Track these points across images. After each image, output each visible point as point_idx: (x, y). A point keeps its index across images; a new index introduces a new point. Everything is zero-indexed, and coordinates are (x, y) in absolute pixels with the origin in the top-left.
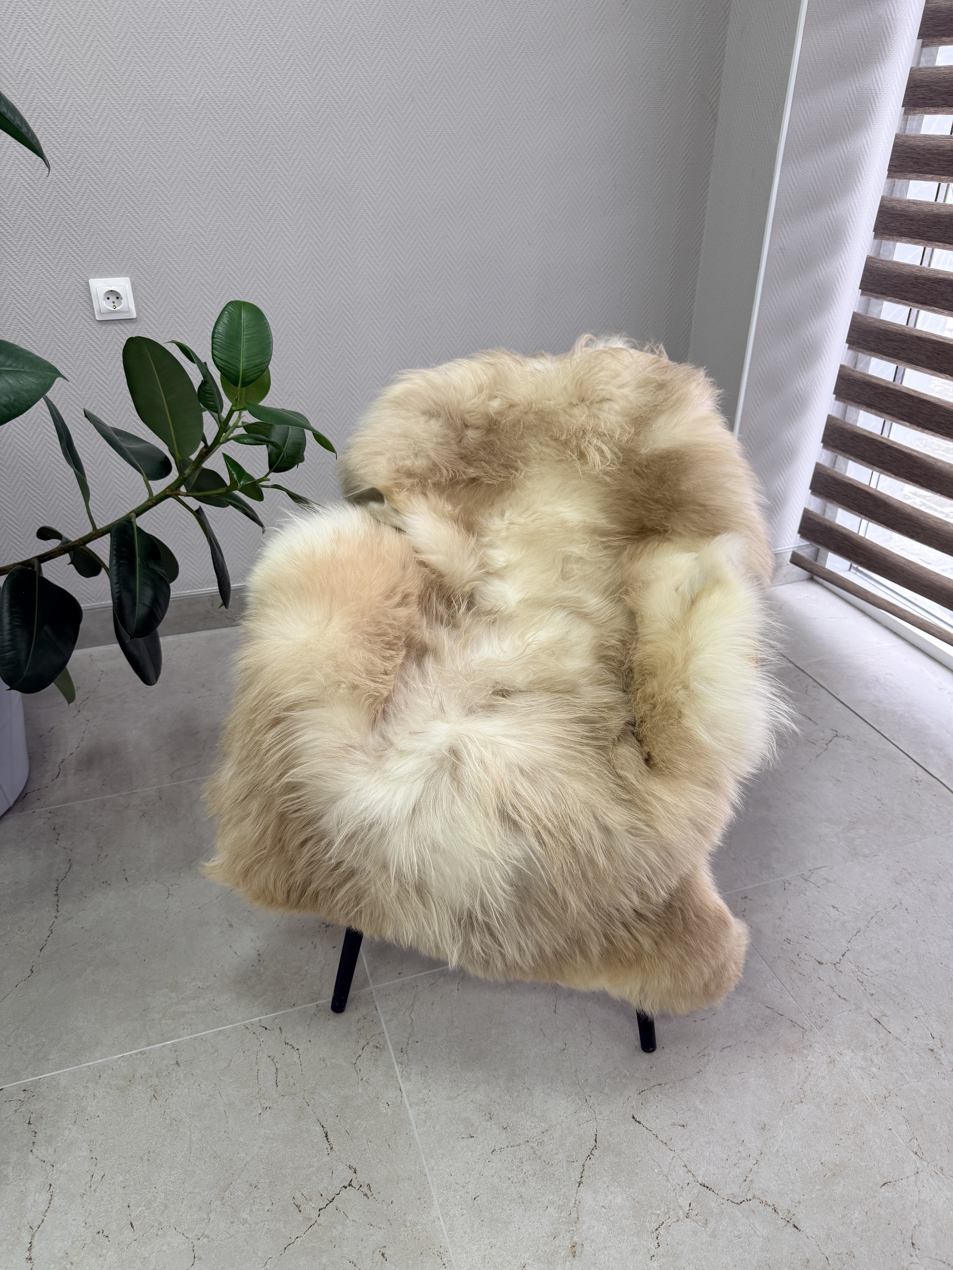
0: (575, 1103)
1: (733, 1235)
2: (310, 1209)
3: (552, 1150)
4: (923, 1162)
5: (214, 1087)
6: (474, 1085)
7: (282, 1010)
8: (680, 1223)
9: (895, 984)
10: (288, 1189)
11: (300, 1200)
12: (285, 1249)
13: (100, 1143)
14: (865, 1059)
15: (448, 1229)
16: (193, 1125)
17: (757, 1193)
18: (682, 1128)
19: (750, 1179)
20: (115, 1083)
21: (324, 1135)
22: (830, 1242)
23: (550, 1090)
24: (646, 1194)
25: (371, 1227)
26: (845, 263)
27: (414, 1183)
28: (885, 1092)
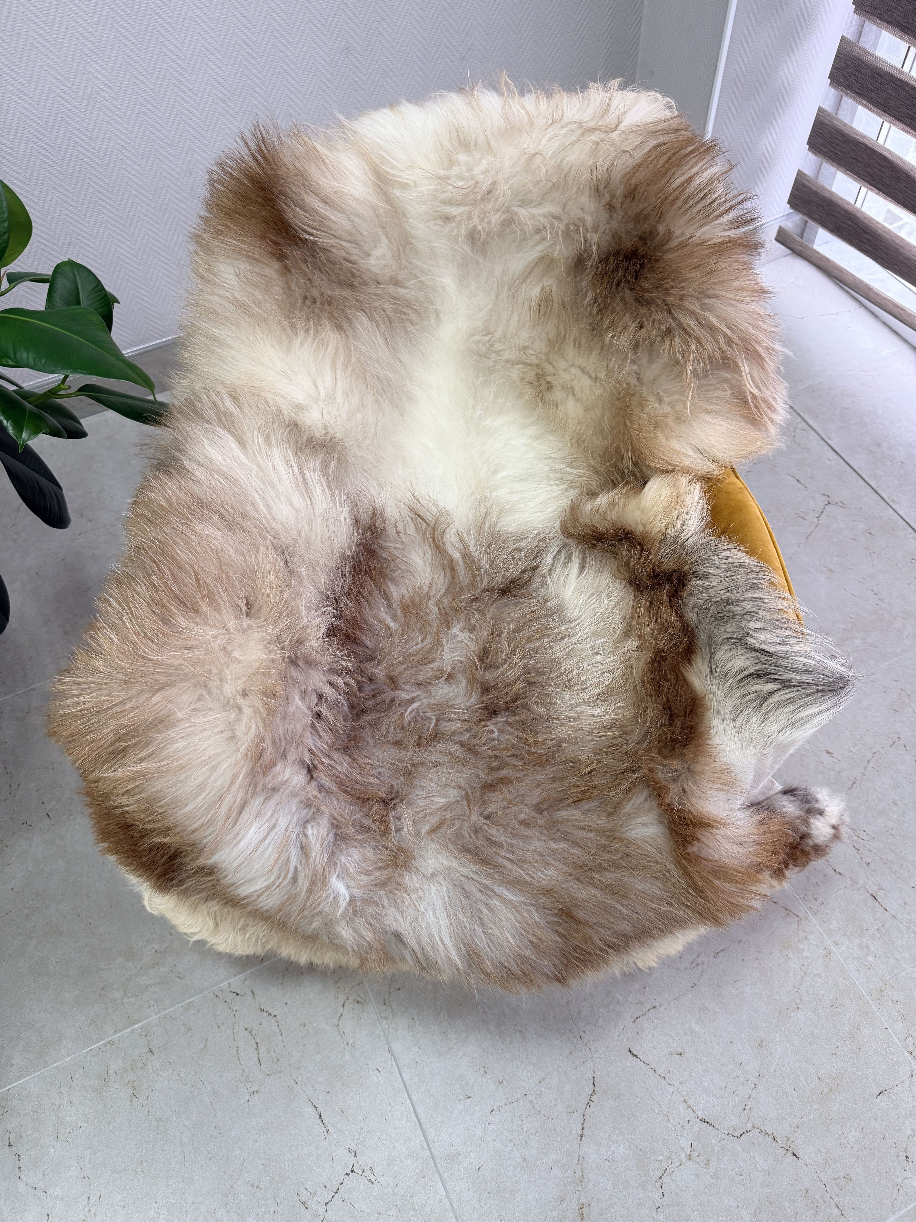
0: (570, 1042)
1: (735, 1172)
2: (316, 1205)
3: (551, 1102)
5: (194, 1075)
6: (464, 1034)
7: (250, 968)
8: (682, 1167)
9: (892, 847)
10: (291, 1185)
11: (305, 1196)
13: (88, 1159)
14: (861, 947)
16: (181, 1124)
17: (757, 1122)
18: (680, 1056)
19: (749, 1107)
20: (89, 1084)
21: (318, 1116)
22: (828, 1166)
23: (543, 1030)
24: (648, 1139)
25: (380, 1216)
27: (416, 1160)
28: (882, 984)
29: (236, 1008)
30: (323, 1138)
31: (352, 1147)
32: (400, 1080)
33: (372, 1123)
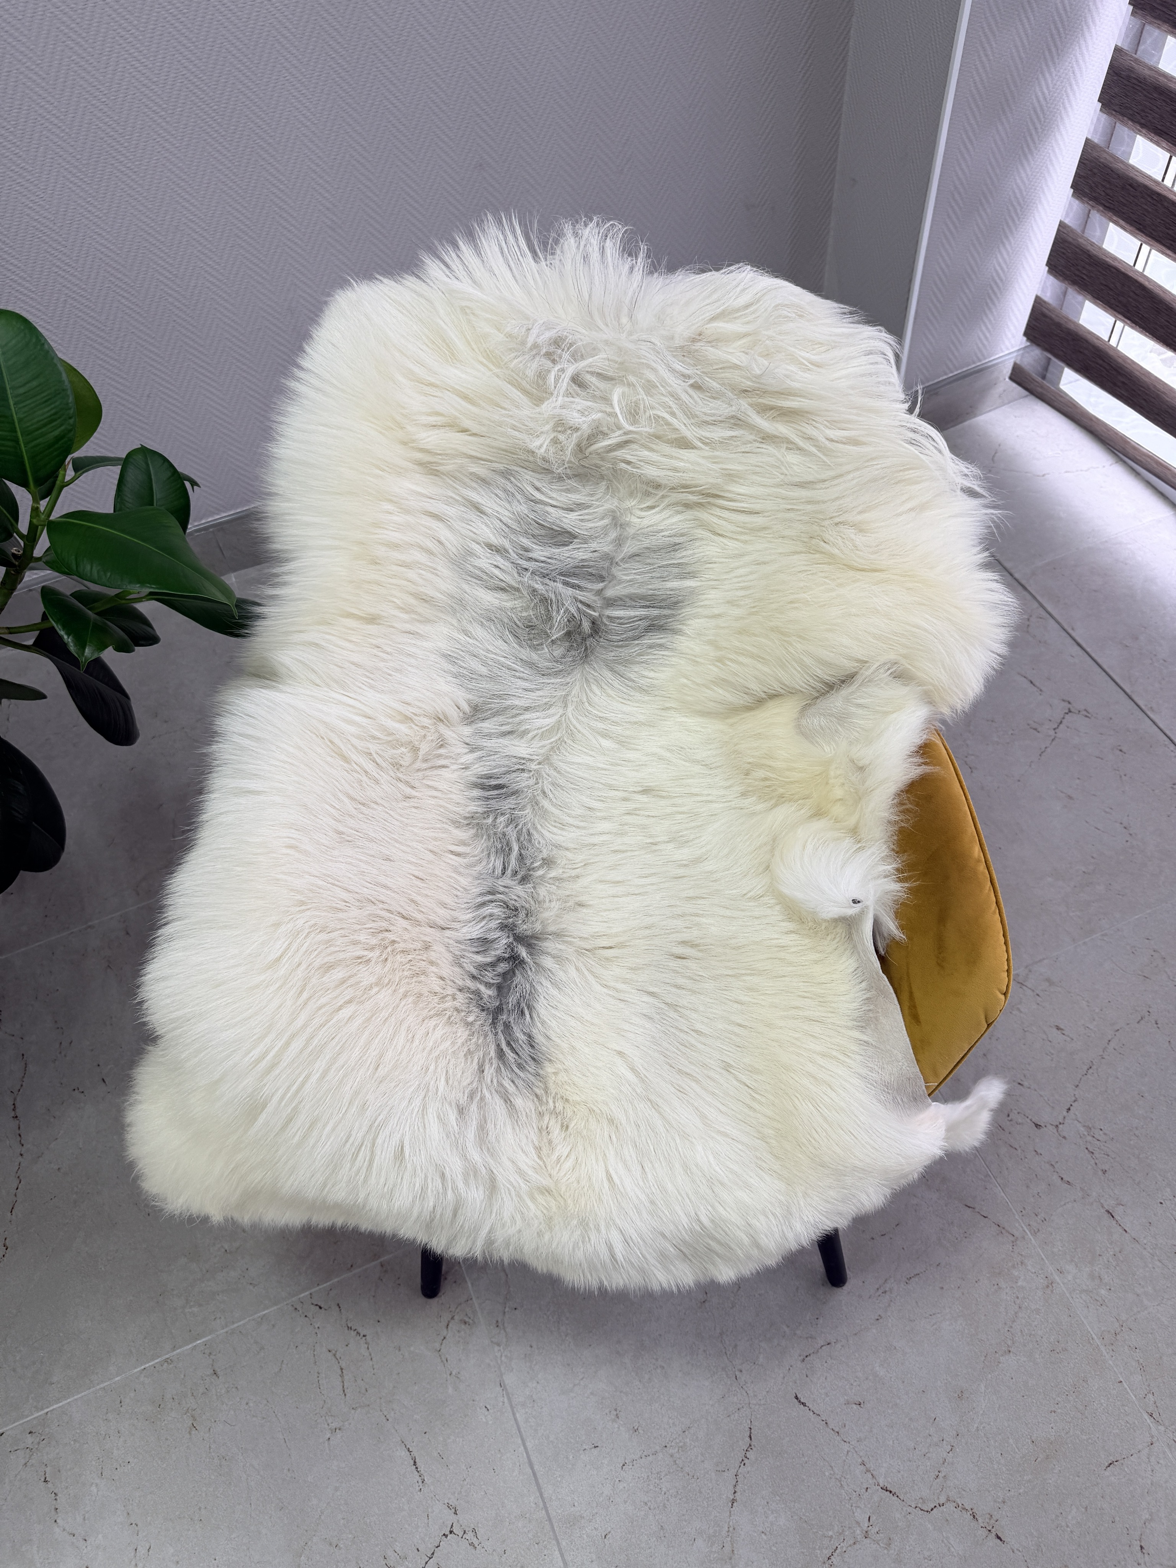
0: (722, 1382)
1: (922, 1556)
3: (697, 1457)
4: (1160, 1427)
5: (266, 1405)
6: (593, 1369)
7: (337, 1276)
8: (857, 1546)
9: (1136, 1151)
10: (377, 1546)
11: (392, 1558)
13: (137, 1501)
14: (1092, 1276)
16: (248, 1464)
17: (953, 1494)
18: (859, 1407)
19: (944, 1474)
20: (141, 1410)
21: (412, 1463)
22: (1040, 1554)
23: (690, 1366)
24: (815, 1509)
27: (530, 1522)
29: (318, 1325)
30: (418, 1489)
31: (453, 1502)
32: (513, 1422)
33: (477, 1475)
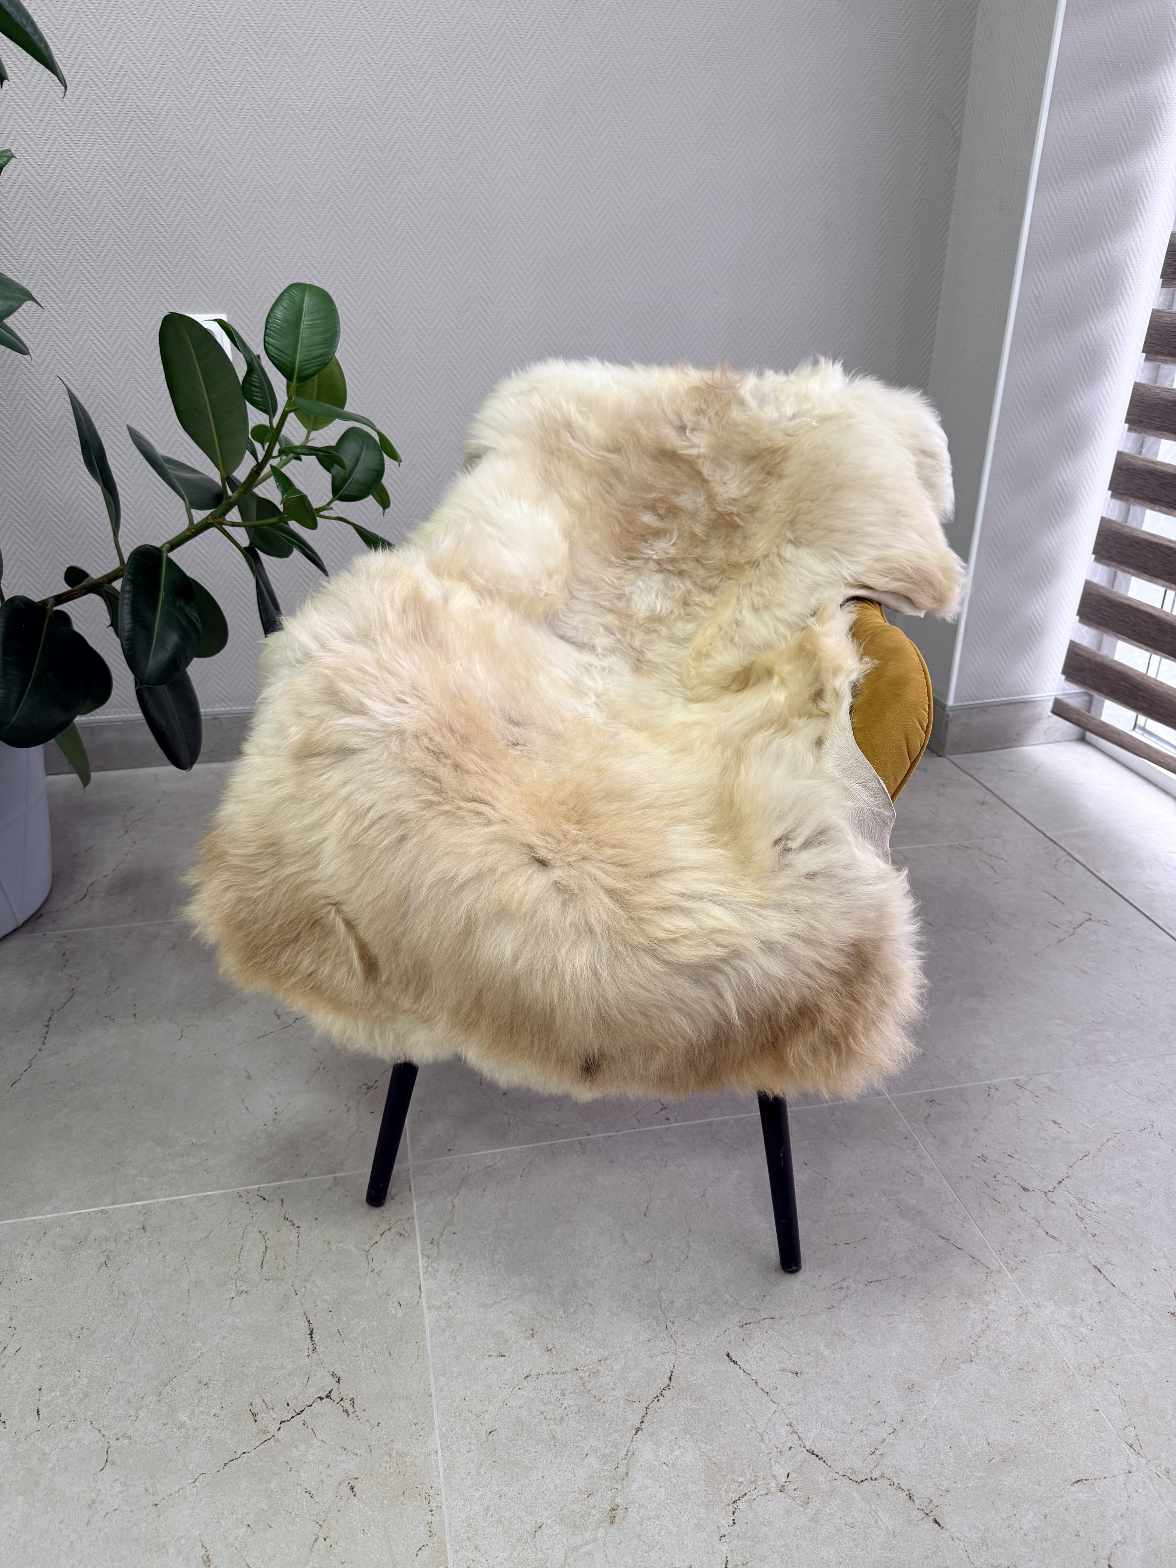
0: (651, 1328)
1: (843, 1522)
2: (268, 1420)
3: (608, 1384)
4: (1141, 1459)
5: (182, 1261)
6: (518, 1293)
7: (289, 1179)
8: (768, 1497)
10: (247, 1393)
11: (259, 1406)
12: (225, 1465)
13: (24, 1310)
14: (1072, 1315)
15: (445, 1467)
16: (144, 1303)
17: (889, 1472)
18: (795, 1375)
19: (881, 1452)
20: (61, 1242)
21: (309, 1332)
22: (985, 1548)
23: (620, 1309)
24: (728, 1454)
25: (345, 1452)
26: (1124, 320)
27: (413, 1404)
28: (1096, 1360)
29: (257, 1211)
30: (306, 1354)
31: (339, 1373)
